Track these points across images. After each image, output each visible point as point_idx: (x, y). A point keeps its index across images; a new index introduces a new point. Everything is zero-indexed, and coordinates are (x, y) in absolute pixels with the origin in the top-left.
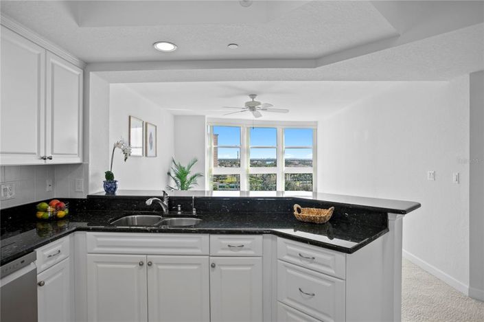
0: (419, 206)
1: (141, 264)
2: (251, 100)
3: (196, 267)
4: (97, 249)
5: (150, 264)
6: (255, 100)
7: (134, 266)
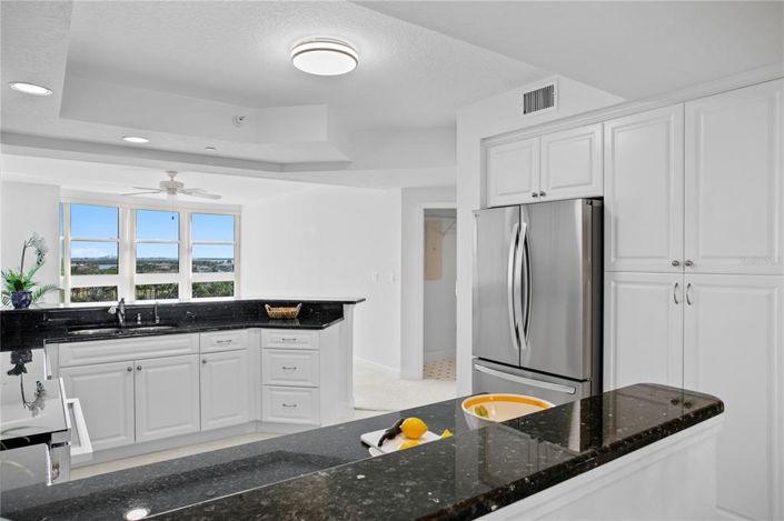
0: (364, 300)
1: (129, 370)
2: (169, 179)
3: (185, 366)
4: (72, 362)
5: (139, 369)
6: (175, 179)
7: (118, 374)
